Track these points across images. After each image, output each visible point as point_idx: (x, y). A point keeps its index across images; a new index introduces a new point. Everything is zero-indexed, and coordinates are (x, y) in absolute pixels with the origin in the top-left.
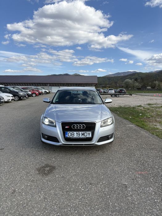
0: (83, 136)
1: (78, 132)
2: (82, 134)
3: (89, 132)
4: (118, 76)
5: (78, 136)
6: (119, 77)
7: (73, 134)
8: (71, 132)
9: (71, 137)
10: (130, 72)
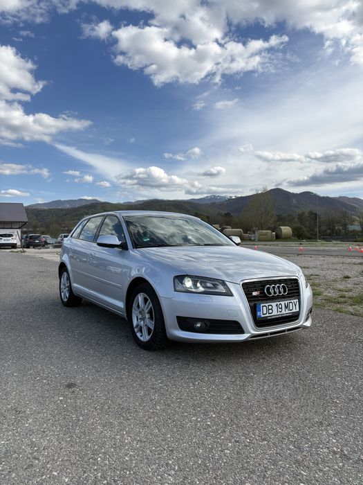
0: (287, 312)
1: (278, 303)
2: (286, 307)
3: (295, 301)
4: (59, 209)
5: (279, 313)
6: (62, 210)
7: (270, 307)
8: (267, 305)
9: (267, 315)
10: (85, 200)
